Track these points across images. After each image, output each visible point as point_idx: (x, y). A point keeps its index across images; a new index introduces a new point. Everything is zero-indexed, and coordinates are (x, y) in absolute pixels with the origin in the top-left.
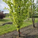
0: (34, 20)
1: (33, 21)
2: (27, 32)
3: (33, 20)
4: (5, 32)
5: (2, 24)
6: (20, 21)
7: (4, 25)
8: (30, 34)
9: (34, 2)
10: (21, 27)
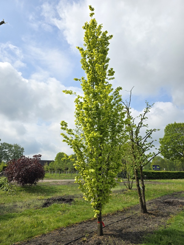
0: (144, 187)
1: (141, 193)
2: (121, 225)
3: (139, 189)
4: (61, 224)
5: (40, 203)
6: (101, 190)
7: (46, 205)
8: (128, 229)
9: (139, 134)
10: (105, 211)
